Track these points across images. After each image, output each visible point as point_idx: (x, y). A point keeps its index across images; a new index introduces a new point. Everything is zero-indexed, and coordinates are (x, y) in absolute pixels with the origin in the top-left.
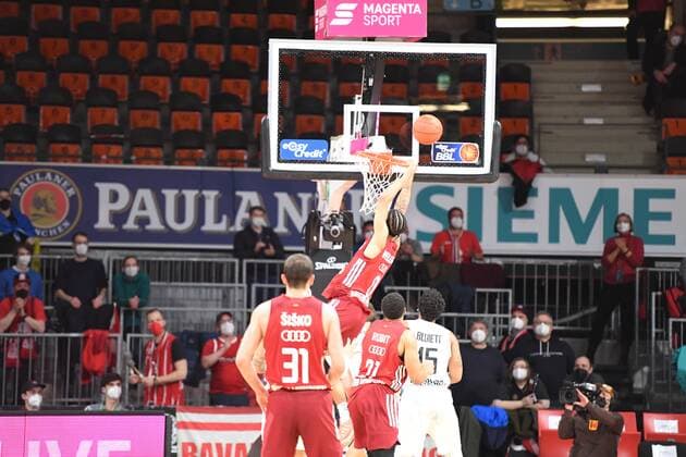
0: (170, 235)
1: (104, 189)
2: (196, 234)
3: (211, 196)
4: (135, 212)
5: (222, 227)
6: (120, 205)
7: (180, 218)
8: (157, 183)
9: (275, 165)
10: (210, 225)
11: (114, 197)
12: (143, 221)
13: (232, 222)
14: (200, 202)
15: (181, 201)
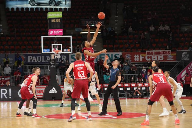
0: (38, 63)
1: (29, 57)
2: (41, 62)
3: (43, 57)
4: (33, 60)
5: (45, 61)
6: (31, 59)
7: (39, 60)
8: (36, 56)
9: (43, 53)
10: (43, 61)
11: (30, 58)
12: (34, 61)
13: (46, 60)
14: (42, 58)
15: (39, 58)
